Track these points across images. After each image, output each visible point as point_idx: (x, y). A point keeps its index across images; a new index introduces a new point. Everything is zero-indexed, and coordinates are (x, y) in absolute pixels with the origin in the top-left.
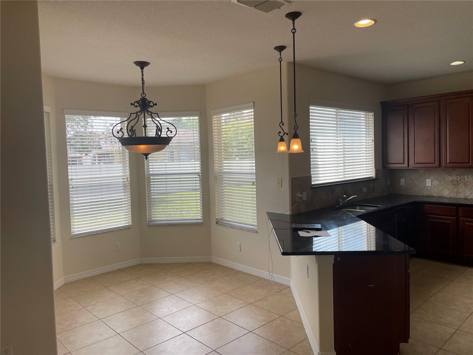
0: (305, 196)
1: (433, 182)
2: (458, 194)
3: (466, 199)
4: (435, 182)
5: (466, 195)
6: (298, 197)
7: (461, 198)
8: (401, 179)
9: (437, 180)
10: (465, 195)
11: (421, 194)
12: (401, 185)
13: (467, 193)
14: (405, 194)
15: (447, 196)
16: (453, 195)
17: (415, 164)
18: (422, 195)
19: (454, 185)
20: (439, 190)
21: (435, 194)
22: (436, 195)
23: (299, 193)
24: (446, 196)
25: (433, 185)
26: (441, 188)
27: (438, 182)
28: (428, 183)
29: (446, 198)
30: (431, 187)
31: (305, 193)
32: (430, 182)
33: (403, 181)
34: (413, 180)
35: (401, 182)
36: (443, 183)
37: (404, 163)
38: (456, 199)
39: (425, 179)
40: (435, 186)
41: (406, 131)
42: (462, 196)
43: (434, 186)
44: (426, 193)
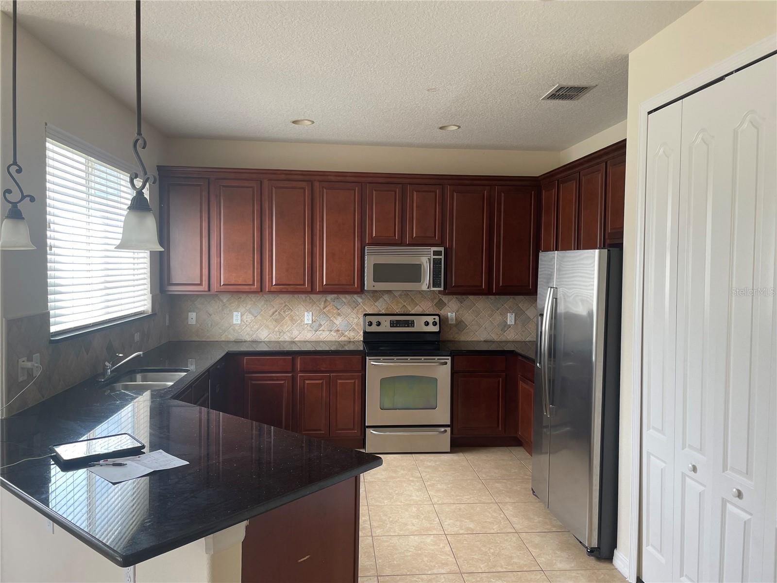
0: (35, 365)
1: (245, 317)
2: (282, 334)
3: (293, 342)
4: (248, 317)
5: (294, 336)
6: (23, 369)
7: (285, 342)
8: (189, 313)
9: (250, 312)
10: (291, 336)
11: (223, 339)
12: (189, 323)
13: (294, 332)
14: (198, 339)
15: (265, 340)
16: (274, 337)
17: (220, 286)
18: (226, 340)
19: (276, 321)
20: (253, 329)
21: (247, 336)
22: (248, 338)
23: (25, 359)
24: (263, 338)
25: (243, 321)
26: (256, 327)
27: (252, 316)
28: (236, 318)
29: (264, 342)
30: (240, 325)
31: (37, 356)
32: (239, 317)
33: (192, 317)
34: (211, 315)
35: (190, 318)
36: (259, 317)
37: (201, 284)
38: (278, 342)
39: (231, 312)
40: (247, 324)
41: (205, 225)
42: (287, 337)
43: (245, 324)
44: (232, 338)
